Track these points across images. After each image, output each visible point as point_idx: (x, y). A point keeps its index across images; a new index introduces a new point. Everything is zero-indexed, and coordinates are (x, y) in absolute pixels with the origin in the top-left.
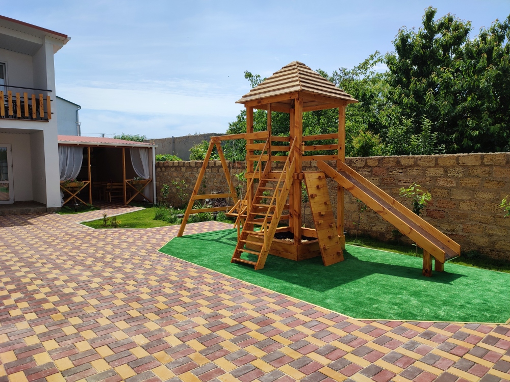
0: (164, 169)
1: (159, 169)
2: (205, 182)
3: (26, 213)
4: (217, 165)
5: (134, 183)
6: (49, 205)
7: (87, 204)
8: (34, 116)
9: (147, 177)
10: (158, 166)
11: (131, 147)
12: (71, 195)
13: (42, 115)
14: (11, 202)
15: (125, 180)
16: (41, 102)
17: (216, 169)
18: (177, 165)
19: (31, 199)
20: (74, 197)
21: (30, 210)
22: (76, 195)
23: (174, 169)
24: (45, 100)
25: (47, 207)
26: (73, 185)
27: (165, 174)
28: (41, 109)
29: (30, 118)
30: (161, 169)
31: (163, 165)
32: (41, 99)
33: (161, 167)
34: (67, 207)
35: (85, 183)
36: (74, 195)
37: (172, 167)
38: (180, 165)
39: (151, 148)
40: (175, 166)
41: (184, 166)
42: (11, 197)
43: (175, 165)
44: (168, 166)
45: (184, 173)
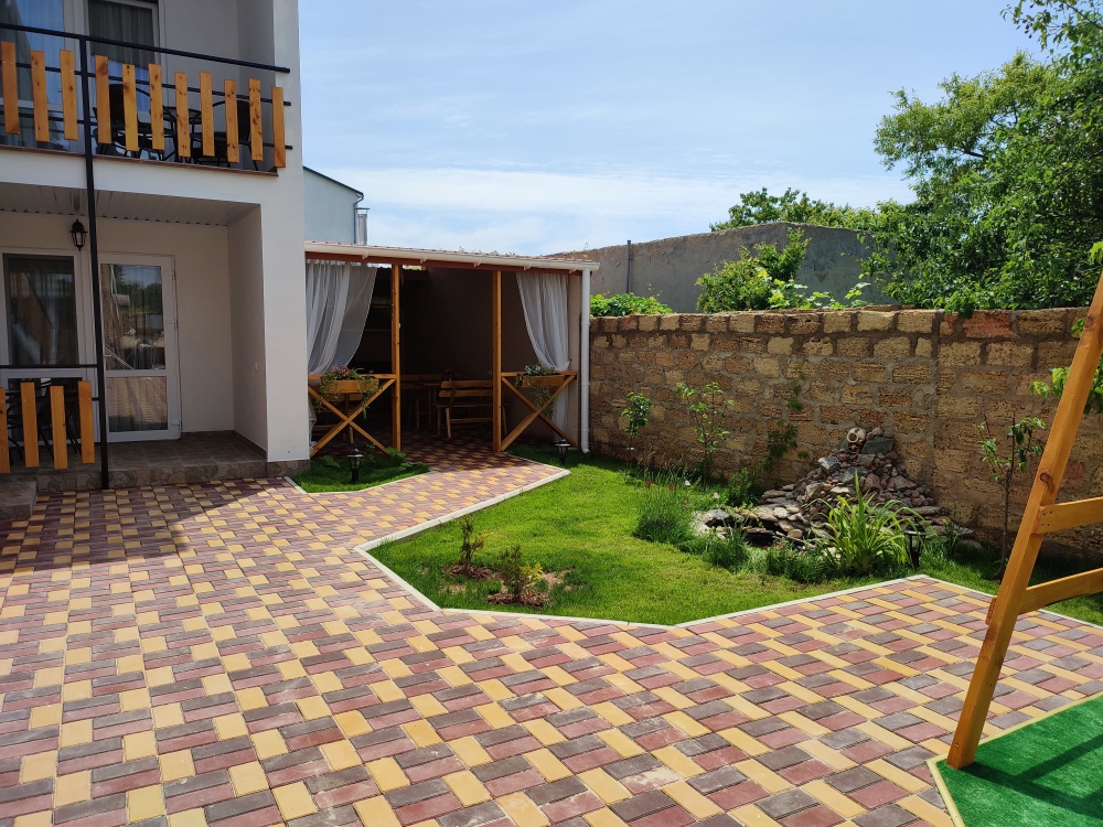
0: (619, 341)
1: (602, 342)
2: (797, 390)
3: (204, 478)
4: (861, 327)
5: (527, 384)
6: (274, 454)
7: (389, 451)
8: (233, 155)
9: (562, 367)
10: (598, 329)
11: (520, 268)
12: (340, 420)
13: (257, 152)
14: (172, 434)
15: (501, 375)
16: (256, 109)
17: (861, 343)
18: (674, 326)
19: (228, 426)
20: (348, 425)
21: (215, 470)
22: (354, 421)
23: (661, 339)
24: (267, 101)
25: (270, 459)
26: (348, 386)
27: (626, 355)
28: (255, 130)
29: (219, 161)
30: (610, 341)
31: (618, 327)
32: (255, 98)
33: (609, 335)
34: (328, 459)
35: (382, 382)
36: (348, 420)
37: (652, 334)
38: (687, 326)
39: (579, 273)
40: (663, 333)
41: (702, 331)
42: (173, 421)
43: (664, 327)
44: (637, 331)
45: (704, 353)
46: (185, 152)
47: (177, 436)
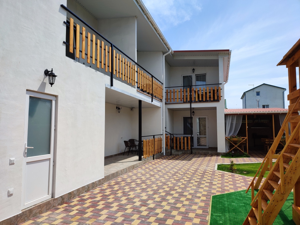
8: (212, 99)
13: (216, 98)
16: (216, 91)
20: (236, 147)
24: (218, 89)
25: (218, 152)
26: (235, 139)
28: (216, 95)
29: (210, 101)
35: (243, 139)
42: (207, 145)
46: (204, 100)
47: (208, 148)
